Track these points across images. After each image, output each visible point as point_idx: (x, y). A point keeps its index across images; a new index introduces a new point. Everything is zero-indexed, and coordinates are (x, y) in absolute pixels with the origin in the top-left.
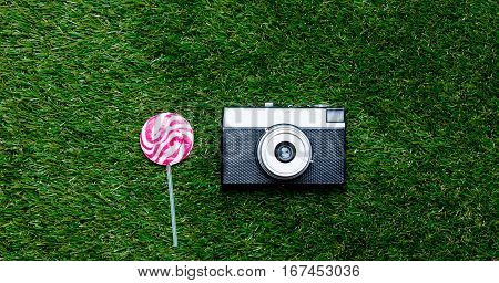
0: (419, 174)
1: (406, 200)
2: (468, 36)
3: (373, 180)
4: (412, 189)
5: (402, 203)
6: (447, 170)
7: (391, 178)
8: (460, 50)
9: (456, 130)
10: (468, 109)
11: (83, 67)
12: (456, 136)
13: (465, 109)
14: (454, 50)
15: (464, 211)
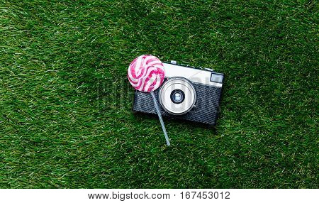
0: (266, 147)
1: (259, 166)
2: (290, 49)
3: (235, 154)
4: (263, 157)
5: (256, 169)
6: (285, 142)
7: (247, 152)
8: (286, 59)
9: (288, 114)
10: (295, 99)
11: (31, 97)
12: (289, 118)
13: (293, 99)
14: (282, 60)
15: (299, 169)
